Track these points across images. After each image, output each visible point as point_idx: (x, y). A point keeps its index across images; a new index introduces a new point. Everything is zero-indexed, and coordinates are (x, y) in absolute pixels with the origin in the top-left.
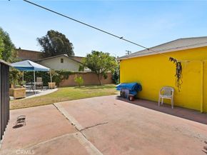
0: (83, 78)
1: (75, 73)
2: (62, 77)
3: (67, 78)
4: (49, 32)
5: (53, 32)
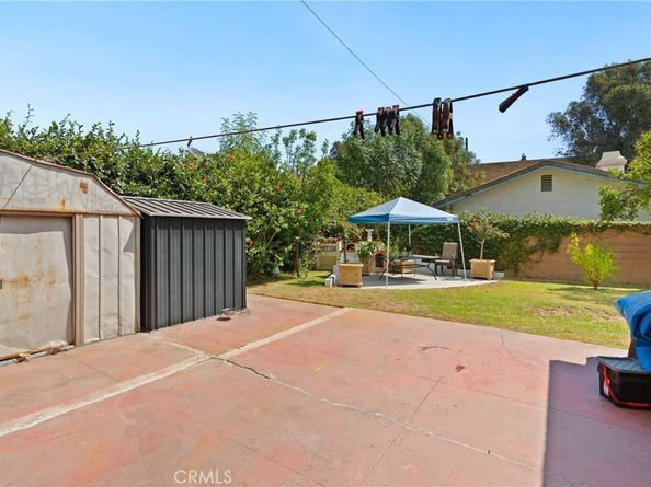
2: (532, 242)
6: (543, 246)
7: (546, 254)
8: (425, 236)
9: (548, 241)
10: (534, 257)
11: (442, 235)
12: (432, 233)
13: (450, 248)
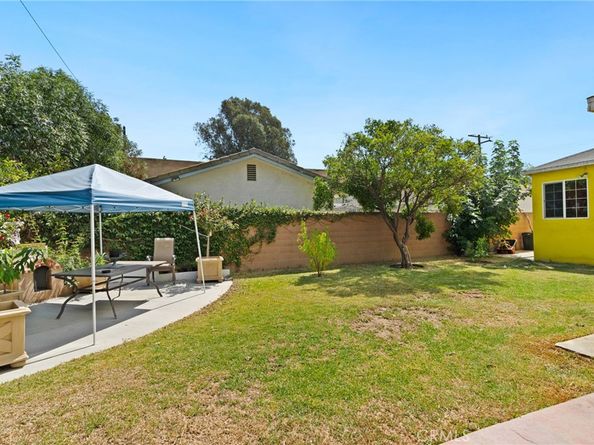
0: (331, 236)
1: (299, 218)
2: (252, 232)
3: (271, 238)
4: (225, 104)
5: (235, 101)
6: (262, 237)
7: (264, 244)
8: (122, 230)
9: (266, 231)
10: (254, 248)
11: (148, 228)
12: (133, 225)
13: (165, 245)
